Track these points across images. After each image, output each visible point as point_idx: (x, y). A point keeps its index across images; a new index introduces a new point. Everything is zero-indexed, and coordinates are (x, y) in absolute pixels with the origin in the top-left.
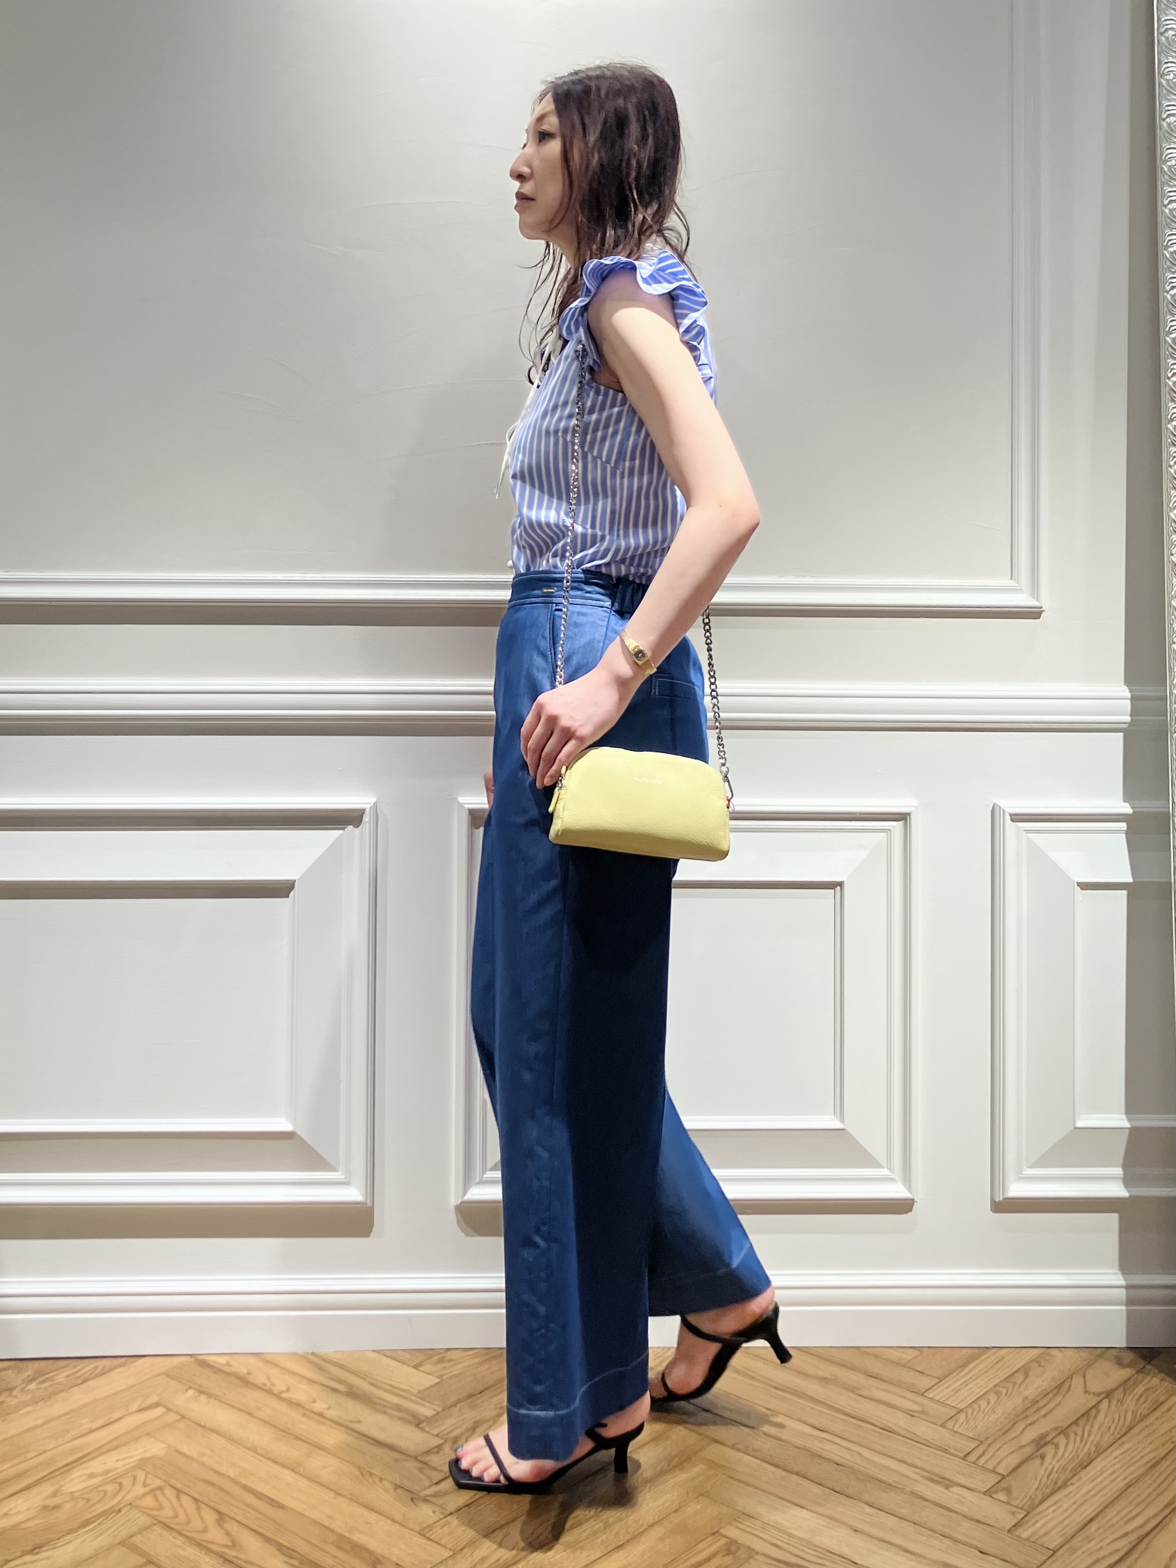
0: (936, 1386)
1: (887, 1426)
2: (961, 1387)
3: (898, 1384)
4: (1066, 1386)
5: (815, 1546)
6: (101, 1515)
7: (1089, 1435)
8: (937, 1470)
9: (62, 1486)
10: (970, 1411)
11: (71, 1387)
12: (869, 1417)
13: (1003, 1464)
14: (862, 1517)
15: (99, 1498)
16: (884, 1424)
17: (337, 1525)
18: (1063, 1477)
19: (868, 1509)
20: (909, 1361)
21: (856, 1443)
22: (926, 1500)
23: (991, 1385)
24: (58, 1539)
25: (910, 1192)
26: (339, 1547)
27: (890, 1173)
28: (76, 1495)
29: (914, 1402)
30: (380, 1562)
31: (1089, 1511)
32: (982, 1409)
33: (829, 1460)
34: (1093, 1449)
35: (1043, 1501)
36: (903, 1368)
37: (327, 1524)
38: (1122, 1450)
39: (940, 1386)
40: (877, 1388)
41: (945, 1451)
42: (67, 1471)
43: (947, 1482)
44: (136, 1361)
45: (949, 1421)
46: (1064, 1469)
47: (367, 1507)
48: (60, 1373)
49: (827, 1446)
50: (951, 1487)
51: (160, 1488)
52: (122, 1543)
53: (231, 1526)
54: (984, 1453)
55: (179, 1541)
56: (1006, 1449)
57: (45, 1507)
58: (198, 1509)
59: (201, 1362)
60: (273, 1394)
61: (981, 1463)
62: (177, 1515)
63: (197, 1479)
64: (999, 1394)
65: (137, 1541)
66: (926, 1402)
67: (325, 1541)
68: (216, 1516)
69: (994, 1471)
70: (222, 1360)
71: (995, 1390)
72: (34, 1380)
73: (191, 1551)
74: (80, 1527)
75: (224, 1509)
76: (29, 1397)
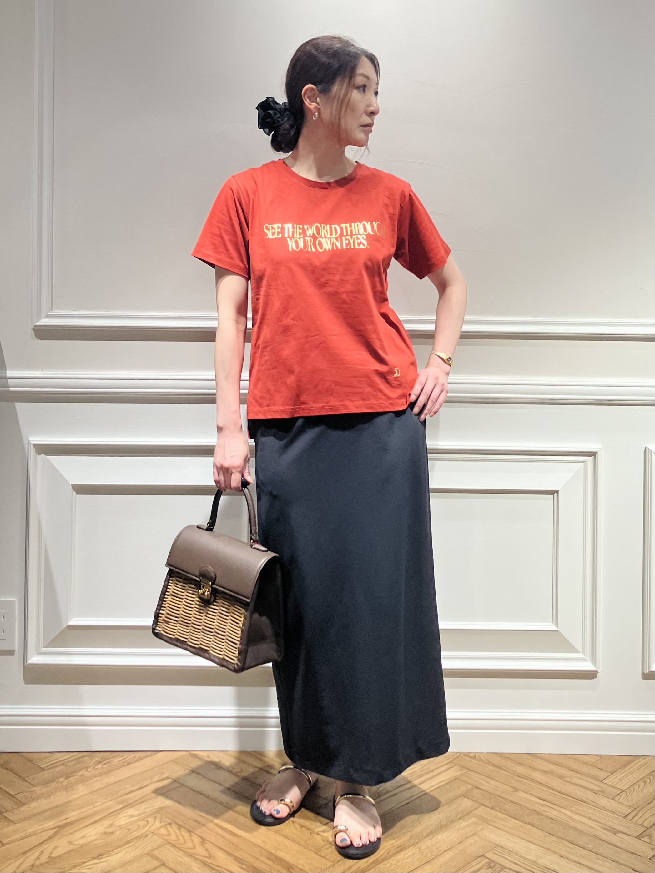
0: (609, 777)
1: (582, 799)
2: (624, 778)
3: (587, 775)
5: (538, 864)
6: (136, 838)
8: (610, 824)
9: (115, 822)
10: (628, 791)
11: (120, 768)
12: (570, 793)
13: (647, 821)
14: (565, 849)
15: (135, 829)
16: (579, 797)
17: (268, 847)
19: (570, 845)
20: (594, 763)
21: (562, 807)
22: (603, 841)
23: (641, 777)
24: (112, 851)
25: (595, 666)
26: (269, 859)
27: (583, 656)
28: (123, 826)
29: (597, 785)
30: (292, 868)
32: (636, 790)
33: (547, 817)
36: (591, 766)
37: (262, 846)
39: (611, 777)
40: (576, 777)
41: (614, 813)
42: (119, 813)
43: (615, 831)
44: (156, 754)
45: (617, 797)
47: (285, 837)
48: (115, 759)
49: (546, 809)
50: (617, 833)
51: (170, 824)
52: (148, 854)
53: (208, 846)
54: (636, 815)
55: (180, 854)
56: (648, 814)
57: (106, 833)
58: (190, 836)
59: (193, 755)
60: (233, 773)
61: (634, 820)
62: (178, 840)
63: (190, 819)
64: (645, 782)
65: (156, 853)
66: (605, 786)
67: (261, 855)
68: (201, 840)
69: (642, 825)
70: (204, 754)
71: (643, 780)
72: (100, 762)
73: (187, 859)
74: (124, 845)
75: (204, 836)
76: (97, 772)
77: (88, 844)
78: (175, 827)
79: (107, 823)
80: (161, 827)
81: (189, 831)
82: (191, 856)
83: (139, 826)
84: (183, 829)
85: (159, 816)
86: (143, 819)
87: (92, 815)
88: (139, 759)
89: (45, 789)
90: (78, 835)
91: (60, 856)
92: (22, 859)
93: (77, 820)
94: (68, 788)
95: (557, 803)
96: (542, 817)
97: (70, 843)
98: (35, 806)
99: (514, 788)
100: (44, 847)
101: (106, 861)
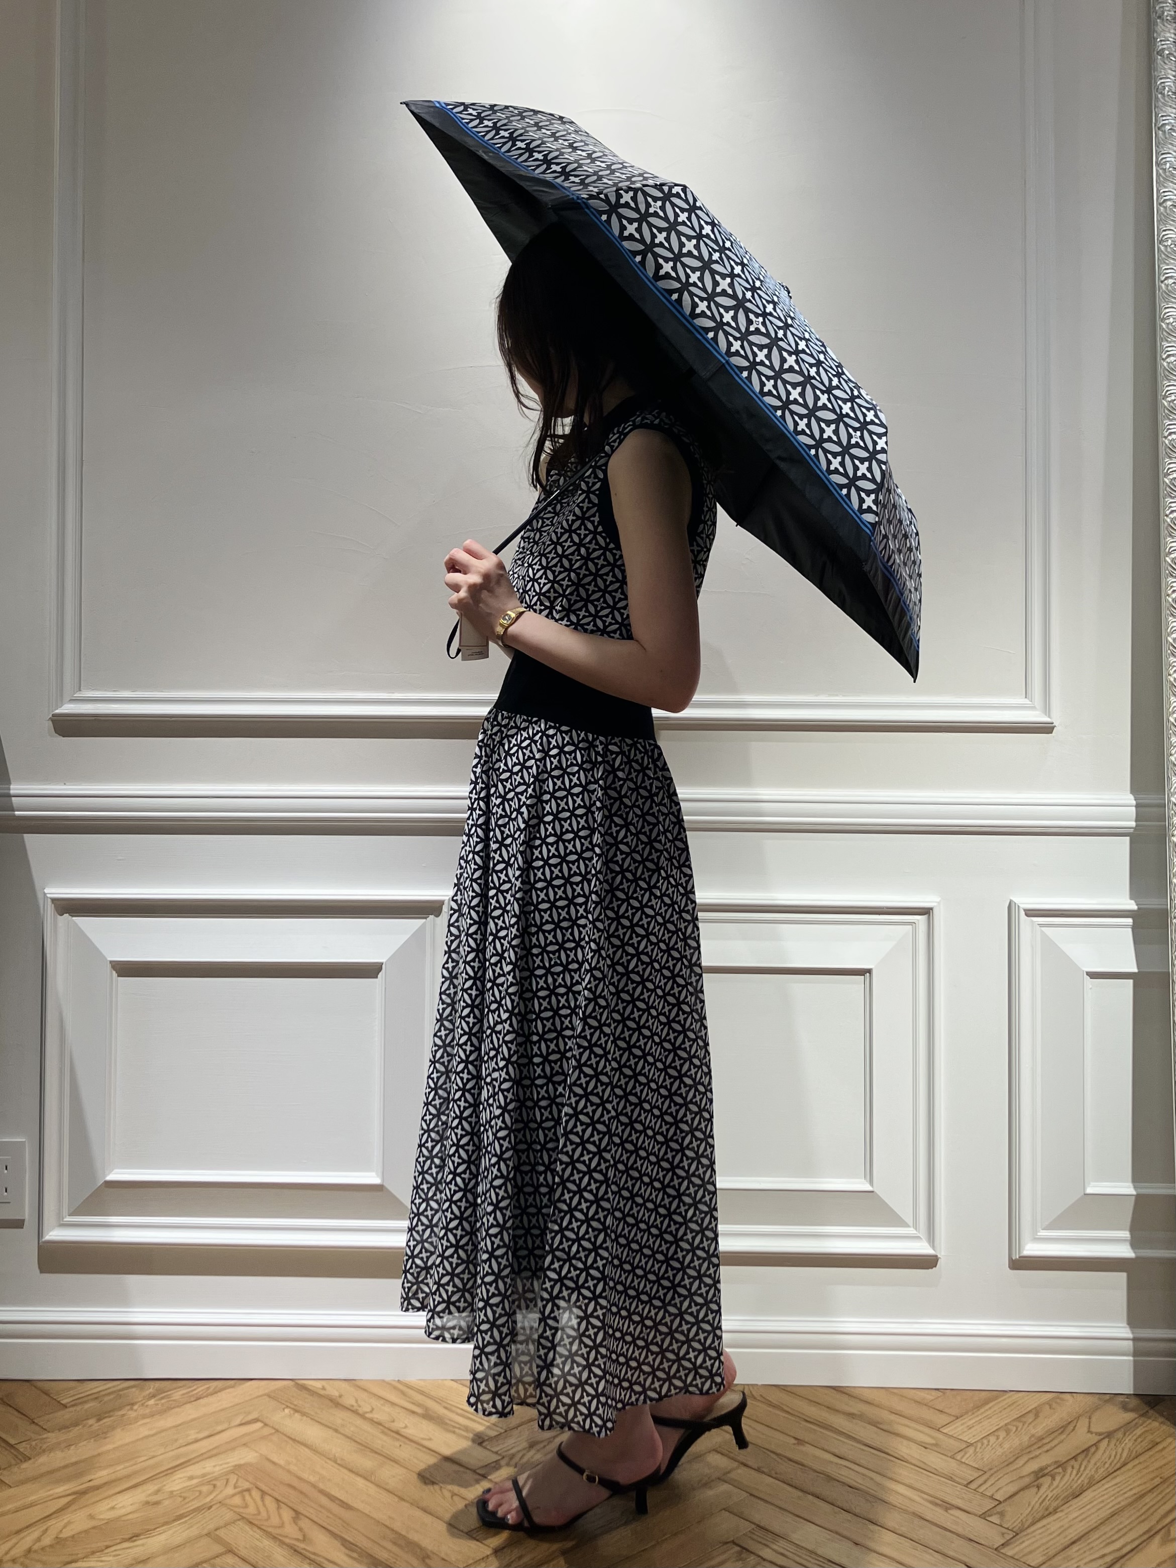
0: (952, 1423)
1: (901, 1456)
2: (975, 1425)
3: (919, 1421)
4: (1071, 1427)
5: (817, 1555)
6: (194, 1510)
7: (1085, 1470)
8: (940, 1495)
9: (164, 1486)
10: (979, 1445)
11: (185, 1404)
13: (1001, 1492)
14: (865, 1533)
15: (194, 1497)
16: (898, 1454)
17: (397, 1526)
18: (1055, 1504)
19: (872, 1526)
20: (930, 1401)
21: (870, 1470)
22: (926, 1520)
23: (1002, 1424)
24: (154, 1529)
25: (936, 1248)
26: (395, 1543)
27: (916, 1233)
28: (175, 1493)
29: (929, 1436)
30: (428, 1557)
31: (1072, 1534)
32: (990, 1443)
33: (843, 1483)
34: (1086, 1481)
35: (1033, 1524)
36: (925, 1407)
37: (387, 1523)
38: (1114, 1482)
39: (956, 1423)
41: (951, 1479)
42: (172, 1473)
45: (959, 1454)
46: (1057, 1498)
47: (425, 1510)
48: (177, 1392)
49: (844, 1472)
50: (949, 1509)
51: (248, 1490)
52: (208, 1535)
53: (304, 1523)
54: (985, 1482)
55: (257, 1534)
56: (1006, 1479)
57: (147, 1503)
58: (279, 1508)
59: (300, 1385)
60: (358, 1414)
61: (981, 1490)
62: (259, 1513)
63: (281, 1483)
64: (1008, 1432)
65: (221, 1533)
66: (940, 1436)
67: (384, 1538)
68: (292, 1514)
69: (992, 1497)
70: (318, 1385)
71: (1006, 1428)
72: (154, 1396)
73: (267, 1543)
74: (174, 1520)
75: (300, 1509)
76: (148, 1411)
77: (118, 1519)
78: (256, 1494)
79: (151, 1488)
80: (233, 1495)
81: (277, 1500)
82: (274, 1538)
83: (200, 1492)
84: (268, 1500)
85: (233, 1479)
86: (209, 1482)
87: (128, 1477)
88: (215, 1392)
89: (62, 1436)
90: (104, 1506)
91: (73, 1537)
92: (14, 1541)
93: (106, 1483)
94: (100, 1436)
95: (863, 1462)
96: (836, 1483)
97: (91, 1517)
98: (45, 1462)
99: (796, 1439)
100: (49, 1523)
101: (143, 1545)
